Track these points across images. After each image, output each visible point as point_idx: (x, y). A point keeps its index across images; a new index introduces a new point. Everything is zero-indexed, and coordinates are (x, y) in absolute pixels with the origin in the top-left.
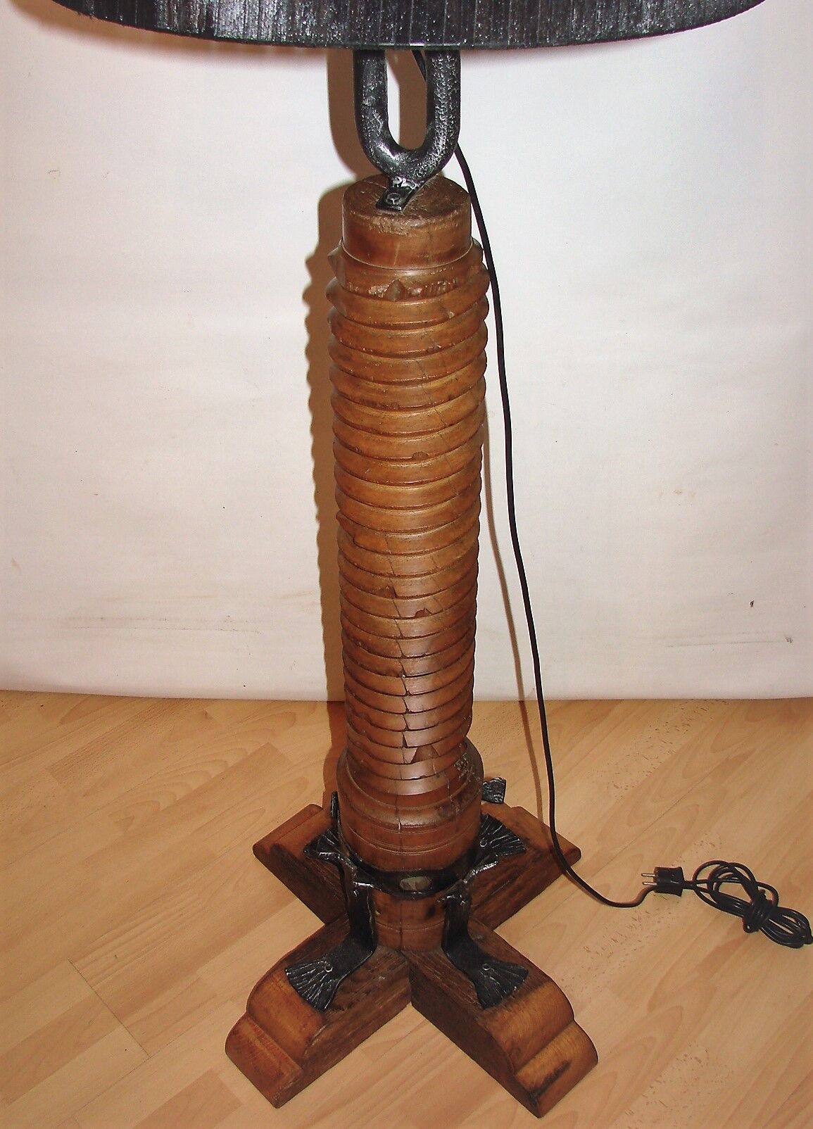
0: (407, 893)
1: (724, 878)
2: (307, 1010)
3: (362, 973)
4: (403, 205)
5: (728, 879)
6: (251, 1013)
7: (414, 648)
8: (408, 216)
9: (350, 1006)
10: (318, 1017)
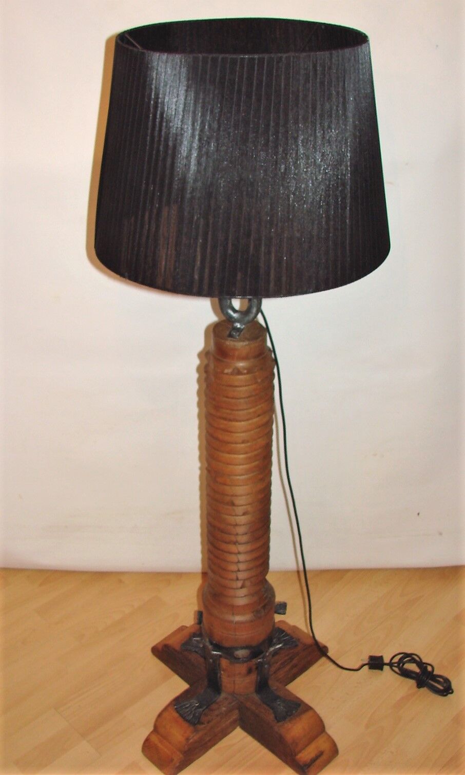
0: (237, 659)
1: (406, 661)
2: (185, 725)
3: (214, 706)
4: (239, 336)
5: (409, 661)
6: (156, 729)
7: (241, 530)
8: (241, 340)
9: (208, 723)
10: (192, 728)
